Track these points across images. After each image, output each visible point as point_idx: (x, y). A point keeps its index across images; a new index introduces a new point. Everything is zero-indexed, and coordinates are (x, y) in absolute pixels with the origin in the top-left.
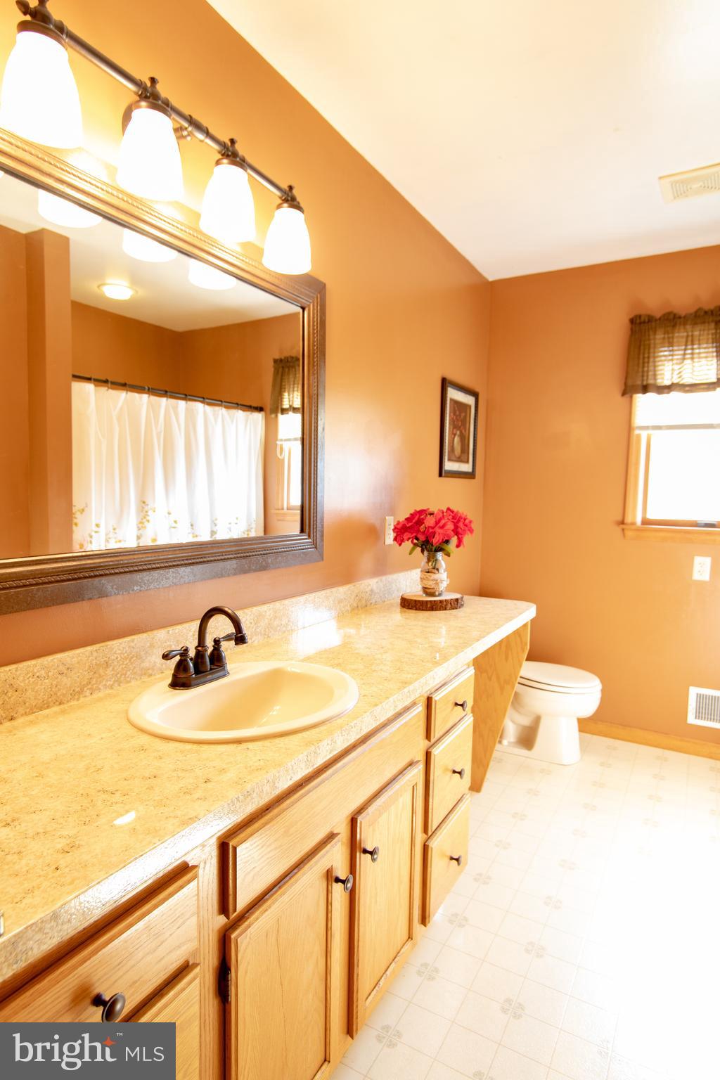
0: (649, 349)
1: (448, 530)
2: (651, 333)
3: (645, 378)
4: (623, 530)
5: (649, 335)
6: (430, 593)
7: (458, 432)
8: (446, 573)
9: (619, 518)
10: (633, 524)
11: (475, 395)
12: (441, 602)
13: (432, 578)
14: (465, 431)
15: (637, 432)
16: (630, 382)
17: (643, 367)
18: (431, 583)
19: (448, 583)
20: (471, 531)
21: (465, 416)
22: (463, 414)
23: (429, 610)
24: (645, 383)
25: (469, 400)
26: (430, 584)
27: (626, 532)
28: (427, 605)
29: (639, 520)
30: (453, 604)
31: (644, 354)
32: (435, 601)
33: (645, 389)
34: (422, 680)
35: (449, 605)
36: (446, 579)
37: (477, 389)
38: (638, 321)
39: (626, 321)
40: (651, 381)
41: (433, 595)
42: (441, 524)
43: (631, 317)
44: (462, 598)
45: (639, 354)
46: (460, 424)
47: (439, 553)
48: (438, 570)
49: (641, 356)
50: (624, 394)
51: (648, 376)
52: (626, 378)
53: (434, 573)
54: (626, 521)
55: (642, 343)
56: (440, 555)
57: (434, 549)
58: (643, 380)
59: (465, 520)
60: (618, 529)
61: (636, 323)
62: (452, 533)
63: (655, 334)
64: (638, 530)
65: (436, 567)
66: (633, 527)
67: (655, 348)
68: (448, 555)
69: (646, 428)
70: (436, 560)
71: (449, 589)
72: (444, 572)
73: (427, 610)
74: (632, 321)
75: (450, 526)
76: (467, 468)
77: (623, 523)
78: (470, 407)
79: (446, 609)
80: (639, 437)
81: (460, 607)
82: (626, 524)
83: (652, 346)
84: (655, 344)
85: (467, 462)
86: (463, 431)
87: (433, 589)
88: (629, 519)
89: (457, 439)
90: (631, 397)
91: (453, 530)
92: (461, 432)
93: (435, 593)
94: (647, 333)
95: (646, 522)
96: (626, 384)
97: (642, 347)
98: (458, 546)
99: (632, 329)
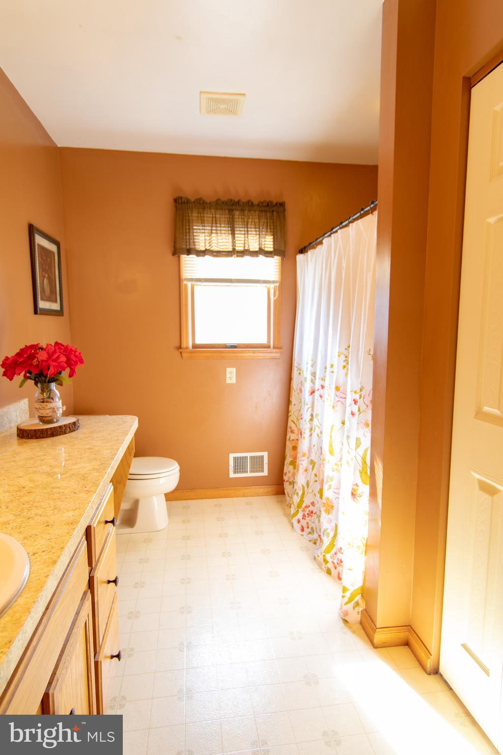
0: (189, 223)
1: (62, 362)
2: (189, 211)
3: (188, 244)
4: (181, 352)
5: (188, 213)
6: (48, 420)
7: (46, 275)
8: (61, 401)
9: (178, 344)
10: (187, 348)
11: (57, 243)
12: (60, 427)
13: (48, 407)
14: (52, 274)
15: (185, 282)
16: (178, 246)
17: (186, 236)
18: (48, 411)
19: (64, 409)
20: (82, 361)
21: (51, 261)
22: (49, 260)
23: (50, 437)
24: (188, 247)
25: (53, 248)
26: (46, 413)
27: (183, 353)
28: (47, 433)
29: (190, 345)
30: (71, 427)
31: (186, 226)
32: (54, 428)
33: (189, 252)
34: (85, 515)
35: (68, 429)
36: (61, 406)
37: (58, 239)
38: (180, 201)
39: (171, 201)
40: (192, 247)
41: (51, 422)
42: (55, 357)
43: (175, 197)
44: (78, 420)
45: (183, 226)
46: (47, 268)
47: (52, 384)
48: (52, 399)
49: (184, 228)
50: (174, 254)
51: (189, 243)
52: (175, 242)
53: (51, 402)
54: (182, 346)
55: (184, 218)
56: (53, 386)
57: (47, 380)
58: (186, 246)
59: (75, 352)
60: (177, 353)
61: (179, 203)
62: (65, 365)
63: (192, 213)
64: (191, 352)
65: (51, 396)
66: (188, 350)
67: (193, 223)
68: (61, 384)
69: (191, 280)
70: (51, 390)
71: (66, 414)
72: (59, 400)
73: (47, 437)
74: (176, 200)
75: (63, 359)
76: (56, 306)
77: (180, 347)
78: (54, 253)
79: (65, 433)
80: (186, 286)
81: (77, 429)
82: (183, 348)
83: (191, 221)
84: (193, 220)
85: (56, 301)
86: (50, 274)
87: (51, 416)
88: (184, 345)
89: (46, 281)
90: (179, 257)
91: (66, 363)
92: (48, 275)
93: (53, 420)
94: (187, 211)
95: (195, 346)
96: (175, 247)
97: (184, 221)
98: (71, 376)
99: (176, 207)
